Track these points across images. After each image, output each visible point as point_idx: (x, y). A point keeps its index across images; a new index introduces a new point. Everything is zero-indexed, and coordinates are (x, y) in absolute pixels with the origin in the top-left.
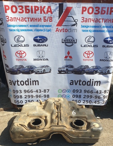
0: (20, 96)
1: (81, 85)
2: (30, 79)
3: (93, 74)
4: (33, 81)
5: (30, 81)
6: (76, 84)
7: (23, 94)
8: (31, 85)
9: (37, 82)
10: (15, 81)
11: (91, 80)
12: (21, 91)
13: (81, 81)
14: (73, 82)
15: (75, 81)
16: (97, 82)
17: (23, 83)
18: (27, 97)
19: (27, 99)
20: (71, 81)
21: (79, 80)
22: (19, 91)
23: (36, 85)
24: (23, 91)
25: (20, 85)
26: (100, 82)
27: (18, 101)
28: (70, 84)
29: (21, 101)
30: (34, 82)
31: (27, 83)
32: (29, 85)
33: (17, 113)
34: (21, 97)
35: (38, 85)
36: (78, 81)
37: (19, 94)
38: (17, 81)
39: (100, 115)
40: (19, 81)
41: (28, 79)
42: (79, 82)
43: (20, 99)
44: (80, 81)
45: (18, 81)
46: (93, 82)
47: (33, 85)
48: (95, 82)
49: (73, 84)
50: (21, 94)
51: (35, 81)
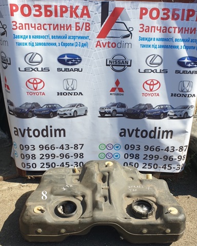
0: (32, 155)
1: (138, 137)
2: (51, 127)
3: (160, 119)
4: (55, 131)
5: (51, 130)
6: (130, 136)
7: (37, 152)
8: (51, 136)
9: (62, 132)
10: (25, 130)
11: (156, 128)
12: (34, 146)
13: (139, 130)
14: (125, 132)
15: (128, 130)
16: (167, 132)
17: (38, 133)
18: (44, 157)
19: (45, 161)
20: (121, 129)
21: (135, 129)
22: (30, 147)
23: (60, 136)
24: (37, 147)
25: (33, 136)
26: (172, 132)
27: (27, 164)
28: (120, 135)
29: (34, 165)
30: (58, 132)
31: (45, 133)
32: (48, 136)
33: (25, 184)
35: (64, 136)
36: (133, 130)
37: (30, 152)
38: (27, 129)
39: (173, 189)
40: (31, 130)
41: (47, 127)
42: (135, 132)
43: (31, 161)
44: (137, 130)
45: (29, 130)
46: (159, 131)
47: (55, 136)
48: (163, 132)
49: (125, 135)
50: (33, 152)
51: (58, 130)
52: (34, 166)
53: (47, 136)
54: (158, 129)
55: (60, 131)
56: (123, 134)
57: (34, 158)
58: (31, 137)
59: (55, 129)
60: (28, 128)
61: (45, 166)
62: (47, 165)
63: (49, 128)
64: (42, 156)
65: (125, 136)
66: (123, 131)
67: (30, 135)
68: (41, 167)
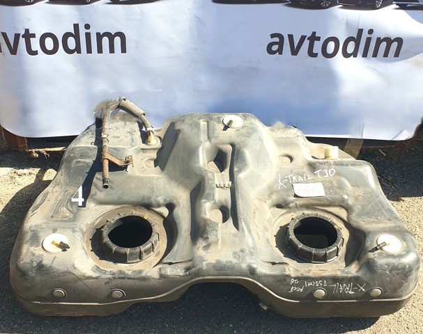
1: (315, 55)
2: (87, 26)
3: (374, 8)
4: (100, 37)
5: (88, 36)
6: (295, 52)
8: (89, 51)
9: (117, 40)
10: (17, 36)
11: (360, 31)
13: (318, 39)
14: (281, 44)
15: (291, 37)
16: (389, 41)
17: (54, 44)
20: (273, 36)
21: (309, 35)
23: (112, 50)
26: (400, 41)
28: (270, 51)
30: (105, 40)
31: (71, 43)
32: (79, 52)
35: (124, 50)
36: (303, 38)
38: (22, 32)
39: (390, 178)
40: (33, 36)
41: (76, 26)
42: (306, 43)
44: (314, 38)
45: (28, 36)
47: (100, 50)
48: (379, 41)
49: (280, 51)
51: (107, 34)
53: (78, 49)
54: (365, 35)
55: (111, 37)
56: (275, 48)
58: (35, 53)
59: (98, 34)
60: (27, 31)
63: (82, 32)
65: (281, 53)
66: (277, 40)
67: (34, 49)
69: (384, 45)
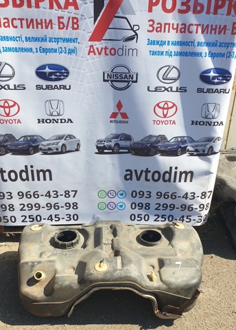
0: (9, 206)
1: (149, 180)
2: (32, 167)
3: (177, 155)
4: (38, 172)
5: (32, 171)
6: (138, 179)
7: (16, 202)
8: (33, 180)
9: (47, 173)
11: (171, 168)
12: (11, 193)
13: (150, 172)
14: (131, 175)
15: (136, 171)
16: (186, 173)
17: (16, 176)
18: (26, 208)
19: (27, 213)
20: (127, 171)
21: (145, 170)
22: (6, 195)
23: (45, 179)
24: (15, 194)
25: (8, 180)
26: (192, 173)
27: (4, 217)
28: (126, 179)
29: (13, 218)
30: (41, 174)
31: (24, 175)
32: (28, 180)
33: (3, 244)
34: (12, 207)
35: (51, 179)
36: (142, 171)
37: (6, 202)
40: (5, 172)
41: (26, 167)
42: (144, 174)
43: (9, 214)
44: (147, 171)
45: (2, 171)
46: (176, 173)
47: (39, 179)
48: (181, 173)
49: (131, 179)
50: (11, 202)
51: (42, 171)
52: (13, 220)
54: (174, 170)
55: (44, 172)
56: (128, 177)
57: (11, 209)
58: (6, 181)
59: (37, 170)
60: (1, 169)
61: (27, 219)
62: (30, 218)
63: (29, 169)
64: (22, 206)
65: (131, 180)
66: (129, 173)
67: (5, 178)
68: (23, 221)
69: (184, 175)
